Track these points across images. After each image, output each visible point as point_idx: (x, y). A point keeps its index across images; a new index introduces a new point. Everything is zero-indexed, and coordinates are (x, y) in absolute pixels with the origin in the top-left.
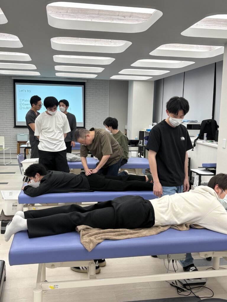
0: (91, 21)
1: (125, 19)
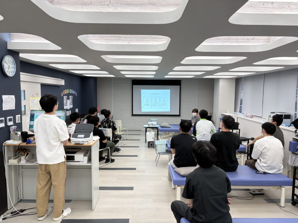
0: (222, 45)
1: (249, 42)
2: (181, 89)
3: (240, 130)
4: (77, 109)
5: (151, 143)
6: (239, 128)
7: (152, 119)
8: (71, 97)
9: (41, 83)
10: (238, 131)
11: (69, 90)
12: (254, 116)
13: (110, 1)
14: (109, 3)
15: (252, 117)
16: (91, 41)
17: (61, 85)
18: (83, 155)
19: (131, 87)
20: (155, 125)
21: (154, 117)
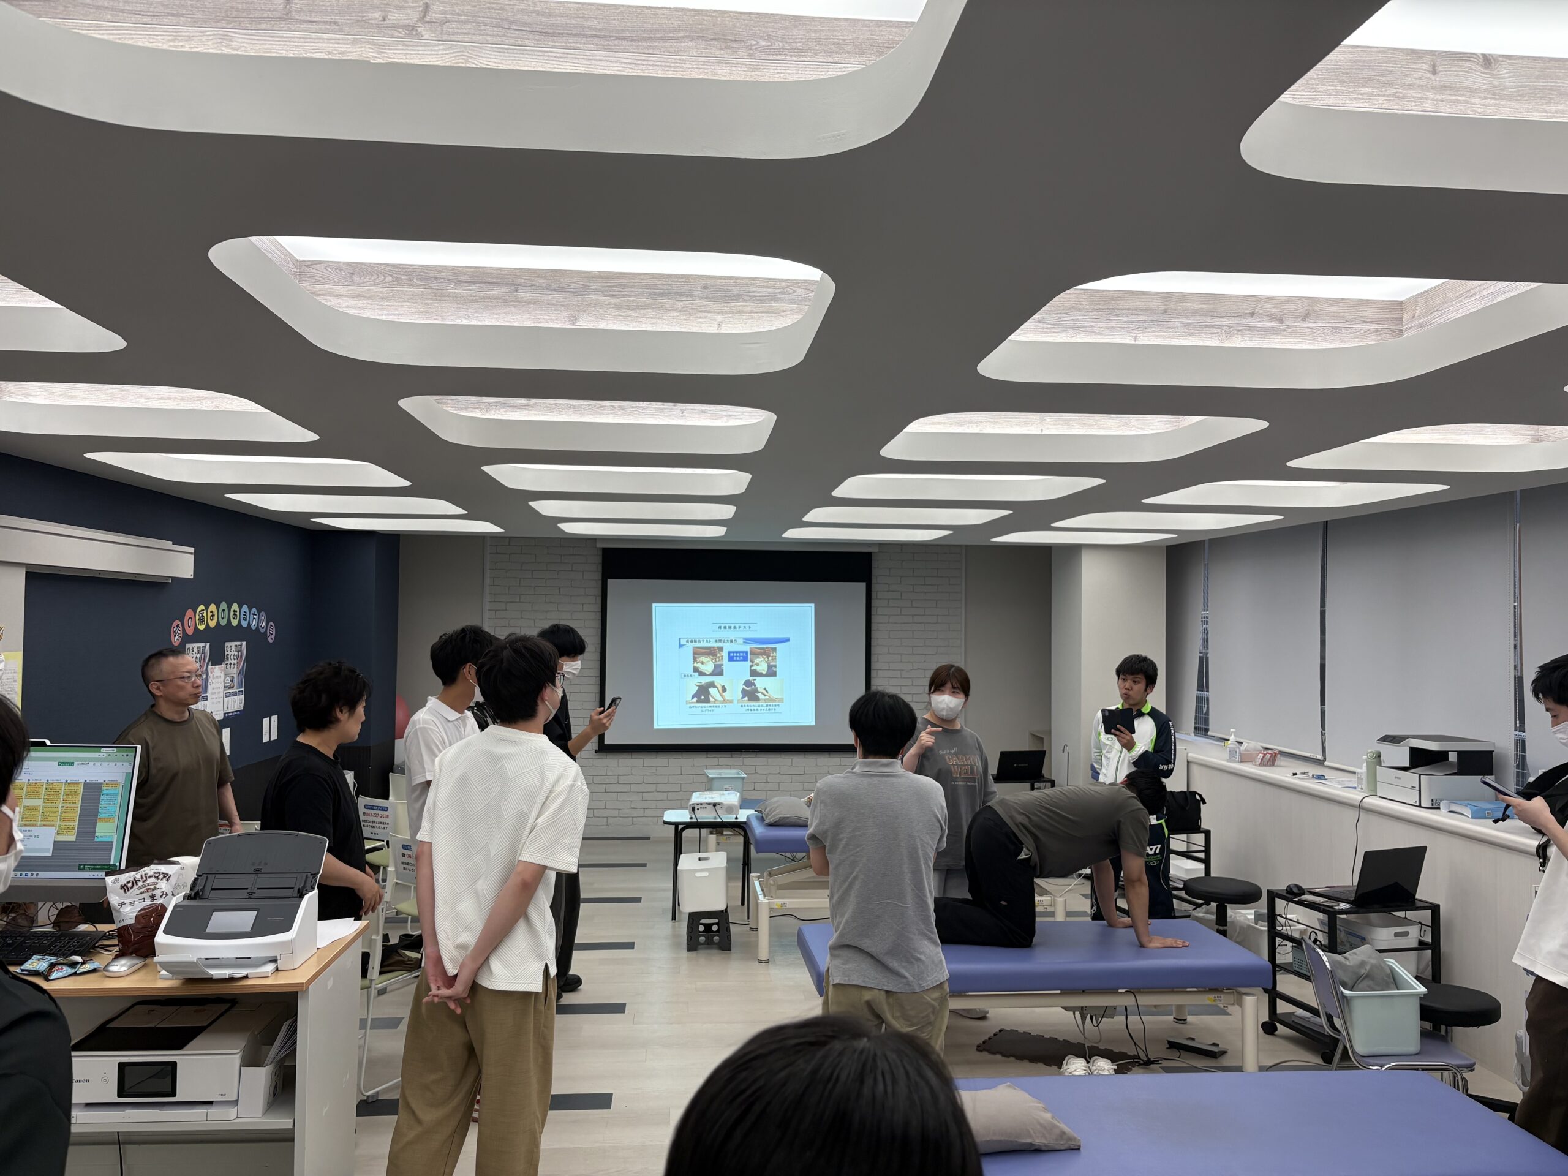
1: (1283, 330)
2: (874, 603)
3: (1207, 834)
4: (275, 718)
5: (702, 921)
6: (1204, 825)
7: (712, 773)
8: (234, 649)
9: (27, 565)
10: (1199, 839)
11: (224, 605)
12: (1283, 753)
13: (427, 7)
14: (414, 16)
15: (1271, 758)
16: (332, 302)
17: (174, 579)
18: (237, 1059)
19: (598, 591)
20: (730, 809)
21: (724, 759)
